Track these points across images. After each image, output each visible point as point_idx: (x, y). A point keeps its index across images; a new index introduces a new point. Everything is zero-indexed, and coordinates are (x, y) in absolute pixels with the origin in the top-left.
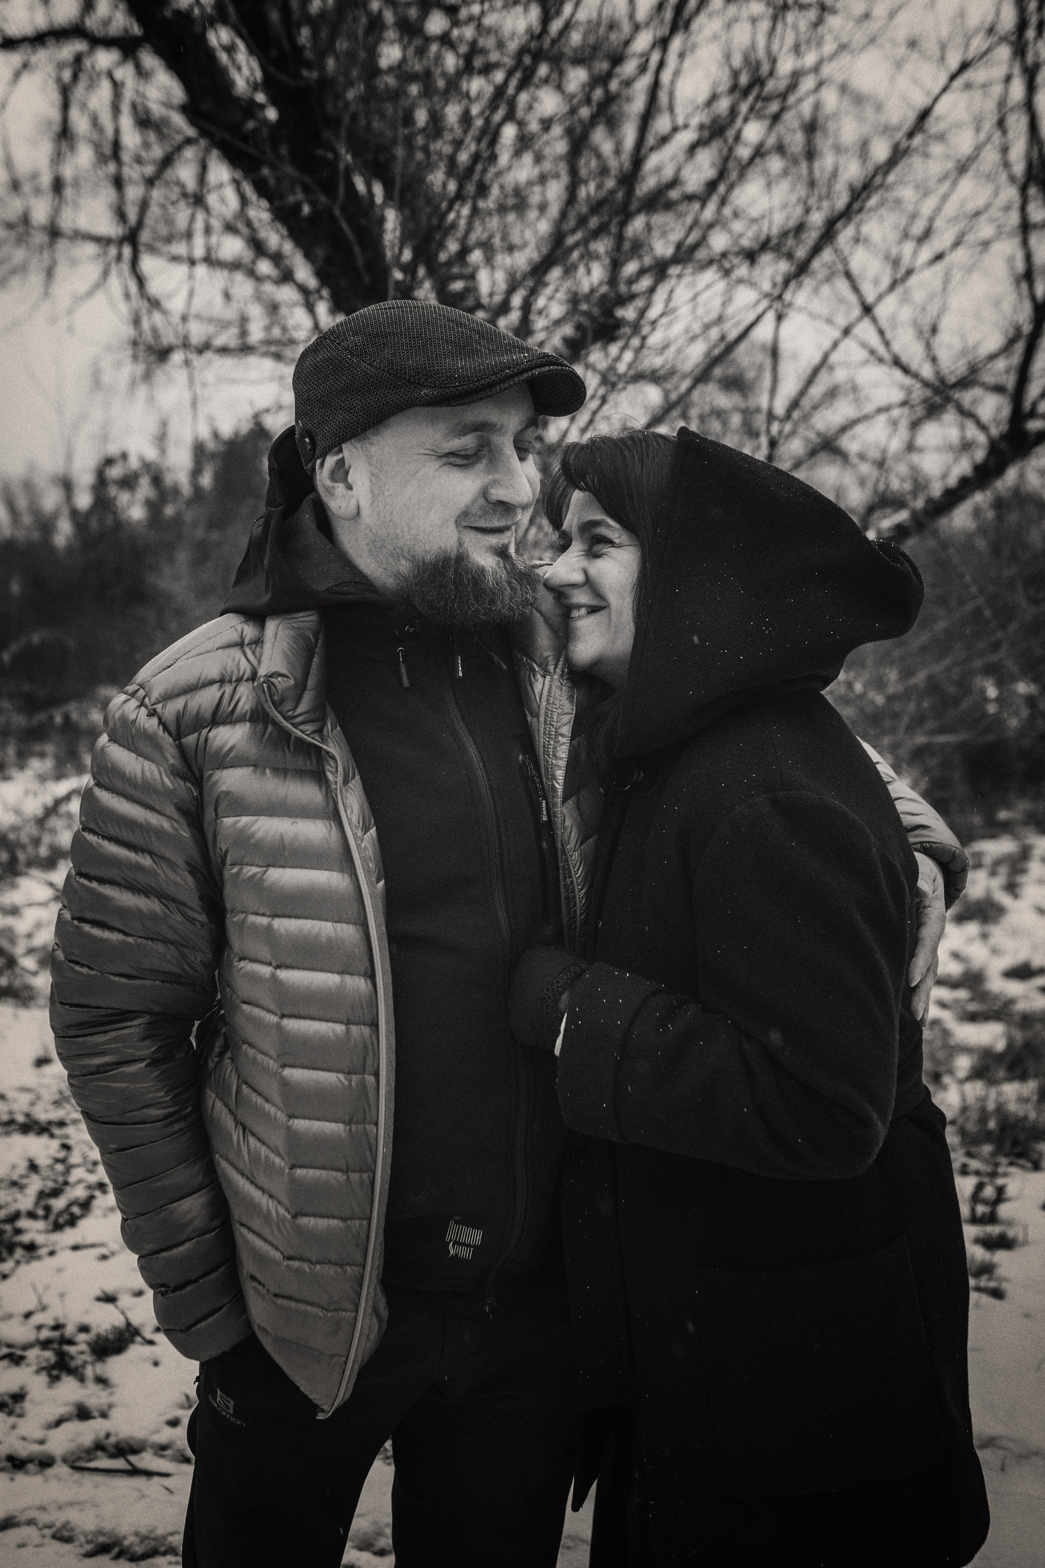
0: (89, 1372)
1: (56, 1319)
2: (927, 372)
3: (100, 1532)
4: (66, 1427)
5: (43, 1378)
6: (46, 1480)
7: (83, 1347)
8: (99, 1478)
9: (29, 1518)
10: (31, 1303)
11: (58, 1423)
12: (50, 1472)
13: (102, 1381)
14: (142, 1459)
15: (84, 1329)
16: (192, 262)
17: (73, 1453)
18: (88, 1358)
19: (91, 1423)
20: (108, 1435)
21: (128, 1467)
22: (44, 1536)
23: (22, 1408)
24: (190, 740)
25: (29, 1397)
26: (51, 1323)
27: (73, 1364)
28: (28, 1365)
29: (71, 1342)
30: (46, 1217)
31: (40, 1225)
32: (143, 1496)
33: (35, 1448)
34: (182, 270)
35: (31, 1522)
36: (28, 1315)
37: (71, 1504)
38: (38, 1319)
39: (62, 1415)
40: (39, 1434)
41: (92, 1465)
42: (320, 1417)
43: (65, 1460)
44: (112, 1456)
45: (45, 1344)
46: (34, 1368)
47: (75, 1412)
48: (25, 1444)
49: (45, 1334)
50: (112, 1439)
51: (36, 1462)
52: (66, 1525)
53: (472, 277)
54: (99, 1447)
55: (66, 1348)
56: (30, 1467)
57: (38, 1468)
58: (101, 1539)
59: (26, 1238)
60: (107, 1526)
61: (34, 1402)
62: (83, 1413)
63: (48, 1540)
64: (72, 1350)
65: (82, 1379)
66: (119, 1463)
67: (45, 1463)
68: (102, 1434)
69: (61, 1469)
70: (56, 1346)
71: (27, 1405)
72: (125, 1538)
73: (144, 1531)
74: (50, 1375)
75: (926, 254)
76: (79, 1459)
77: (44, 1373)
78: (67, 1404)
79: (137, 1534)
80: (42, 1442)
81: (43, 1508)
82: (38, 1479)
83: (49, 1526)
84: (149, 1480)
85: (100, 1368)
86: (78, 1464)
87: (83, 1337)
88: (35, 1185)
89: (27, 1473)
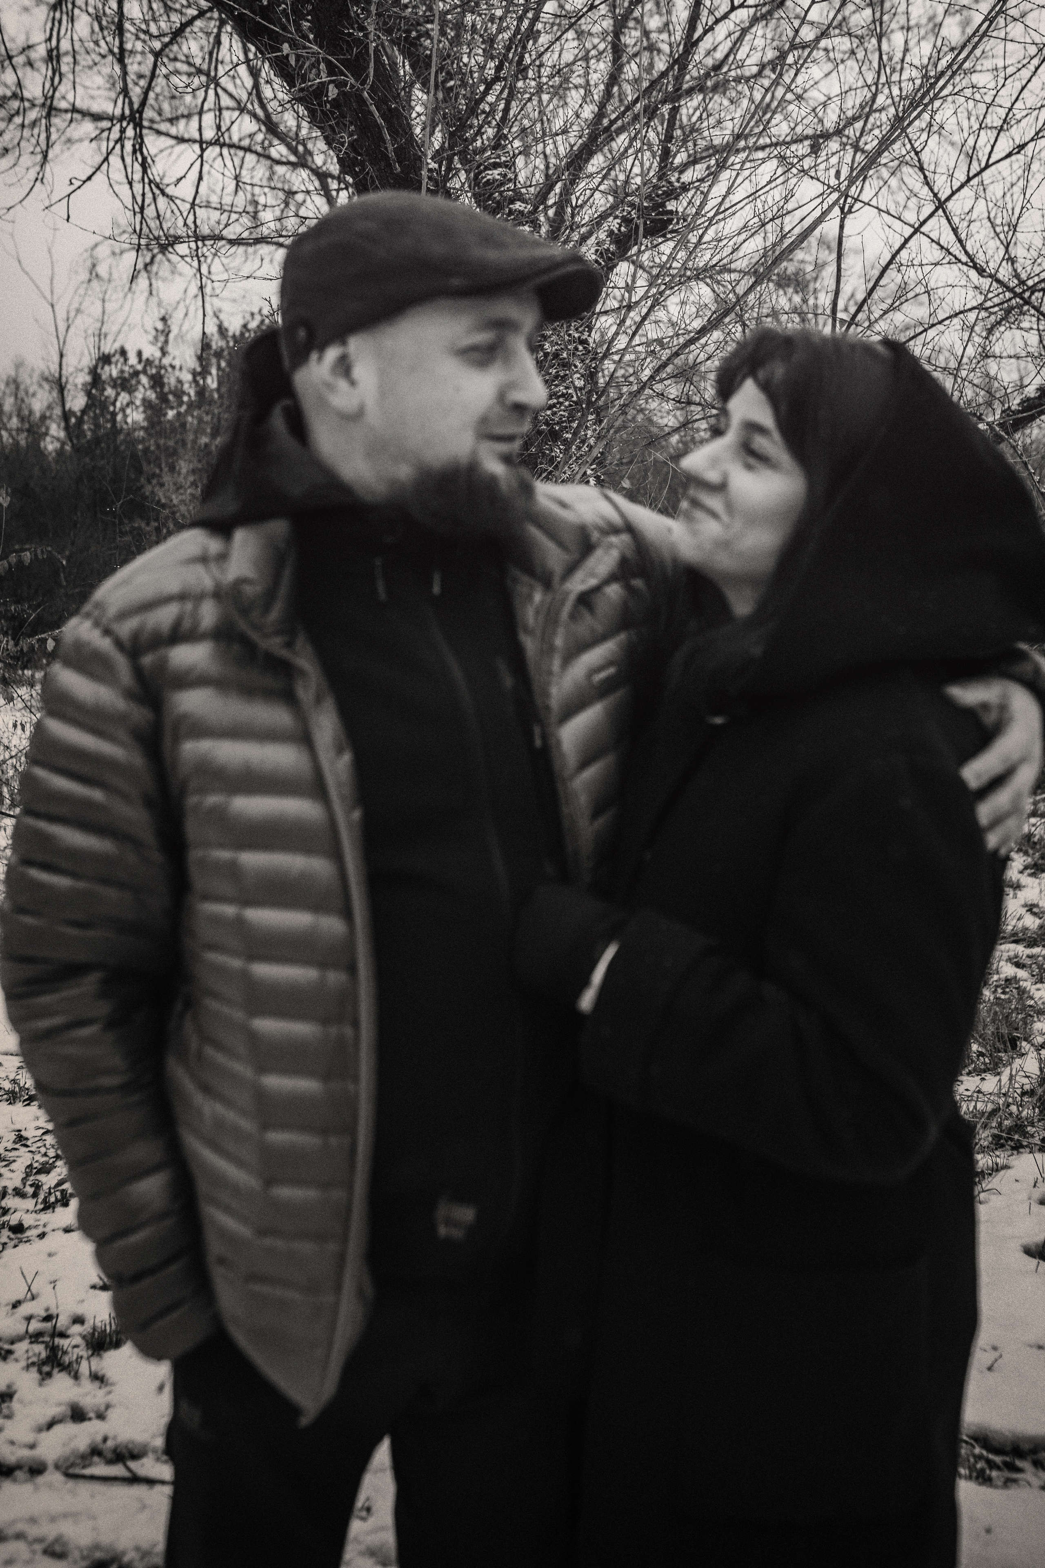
0: (84, 1368)
1: (47, 1310)
2: (1005, 273)
3: (97, 1547)
4: (58, 1429)
5: (34, 1374)
6: (37, 1488)
7: (78, 1340)
8: (98, 1487)
9: (17, 1530)
10: (20, 1292)
11: (50, 1425)
12: (41, 1480)
13: (98, 1378)
14: (143, 1465)
15: (79, 1320)
16: (204, 144)
17: (66, 1459)
18: (83, 1352)
19: (86, 1424)
20: (105, 1439)
21: (126, 1474)
22: (34, 1552)
23: (8, 1407)
24: (147, 660)
25: (16, 1397)
26: (43, 1314)
27: (66, 1359)
28: (17, 1360)
29: (63, 1335)
30: (35, 1195)
31: (29, 1204)
32: (144, 1507)
33: (26, 1453)
34: (191, 152)
35: (20, 1536)
36: (16, 1305)
37: (65, 1516)
38: (26, 1309)
39: (54, 1418)
40: (30, 1438)
41: (88, 1471)
42: (304, 1421)
43: (57, 1467)
44: (110, 1462)
45: (35, 1337)
46: (23, 1363)
47: (69, 1413)
48: (13, 1448)
49: (35, 1326)
50: (110, 1444)
51: (26, 1469)
52: (58, 1539)
53: (510, 165)
54: (95, 1452)
55: (57, 1340)
56: (19, 1474)
57: (28, 1475)
58: (98, 1555)
59: (14, 1219)
60: (105, 1539)
61: (21, 1402)
62: (78, 1415)
63: (39, 1557)
64: (64, 1343)
65: (76, 1377)
66: (117, 1470)
67: (36, 1470)
68: (99, 1438)
69: (53, 1477)
70: (47, 1339)
71: (15, 1405)
72: (124, 1553)
73: (145, 1546)
74: (40, 1372)
75: (1004, 145)
76: (72, 1465)
77: (34, 1370)
78: (60, 1404)
79: (137, 1549)
80: (32, 1446)
81: (33, 1520)
82: (28, 1488)
83: (39, 1540)
84: (151, 1488)
85: (96, 1364)
86: (71, 1471)
87: (77, 1329)
88: (23, 1159)
89: (15, 1481)
